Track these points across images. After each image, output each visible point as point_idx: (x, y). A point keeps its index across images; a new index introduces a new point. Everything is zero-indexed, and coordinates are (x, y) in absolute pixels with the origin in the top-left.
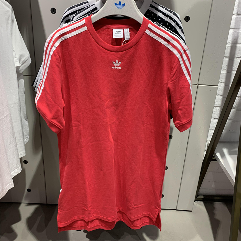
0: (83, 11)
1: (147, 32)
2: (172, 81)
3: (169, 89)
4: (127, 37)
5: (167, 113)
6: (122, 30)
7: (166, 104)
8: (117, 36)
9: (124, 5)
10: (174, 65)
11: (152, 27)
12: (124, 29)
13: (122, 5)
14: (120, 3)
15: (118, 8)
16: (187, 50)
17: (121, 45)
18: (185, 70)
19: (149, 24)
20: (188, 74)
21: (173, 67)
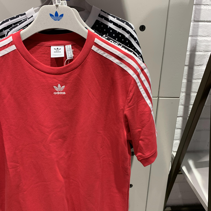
0: (20, 24)
1: (94, 48)
2: (129, 107)
3: (125, 117)
4: (70, 55)
5: (126, 145)
6: (62, 48)
7: (124, 134)
8: (56, 55)
9: (62, 15)
10: (130, 88)
11: (99, 43)
12: (65, 46)
13: (59, 16)
14: (56, 14)
15: (55, 20)
16: (145, 68)
17: (63, 65)
18: (144, 93)
19: (96, 39)
20: (148, 98)
21: (129, 91)
